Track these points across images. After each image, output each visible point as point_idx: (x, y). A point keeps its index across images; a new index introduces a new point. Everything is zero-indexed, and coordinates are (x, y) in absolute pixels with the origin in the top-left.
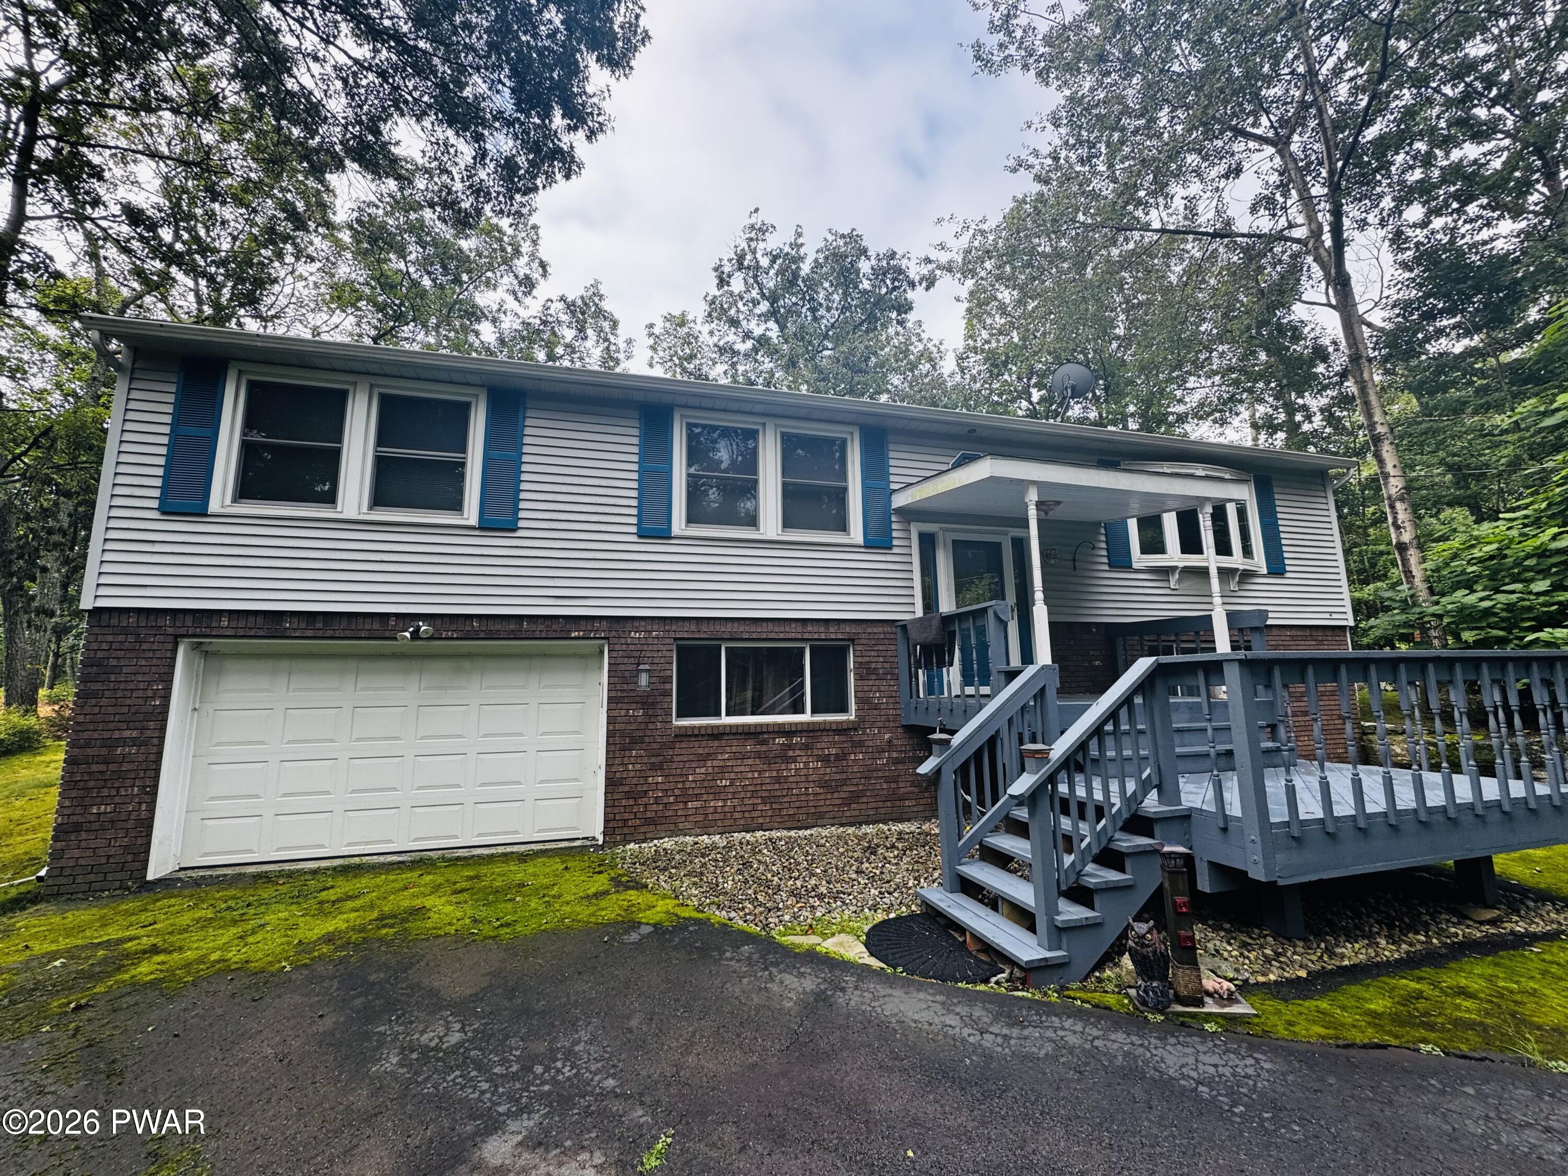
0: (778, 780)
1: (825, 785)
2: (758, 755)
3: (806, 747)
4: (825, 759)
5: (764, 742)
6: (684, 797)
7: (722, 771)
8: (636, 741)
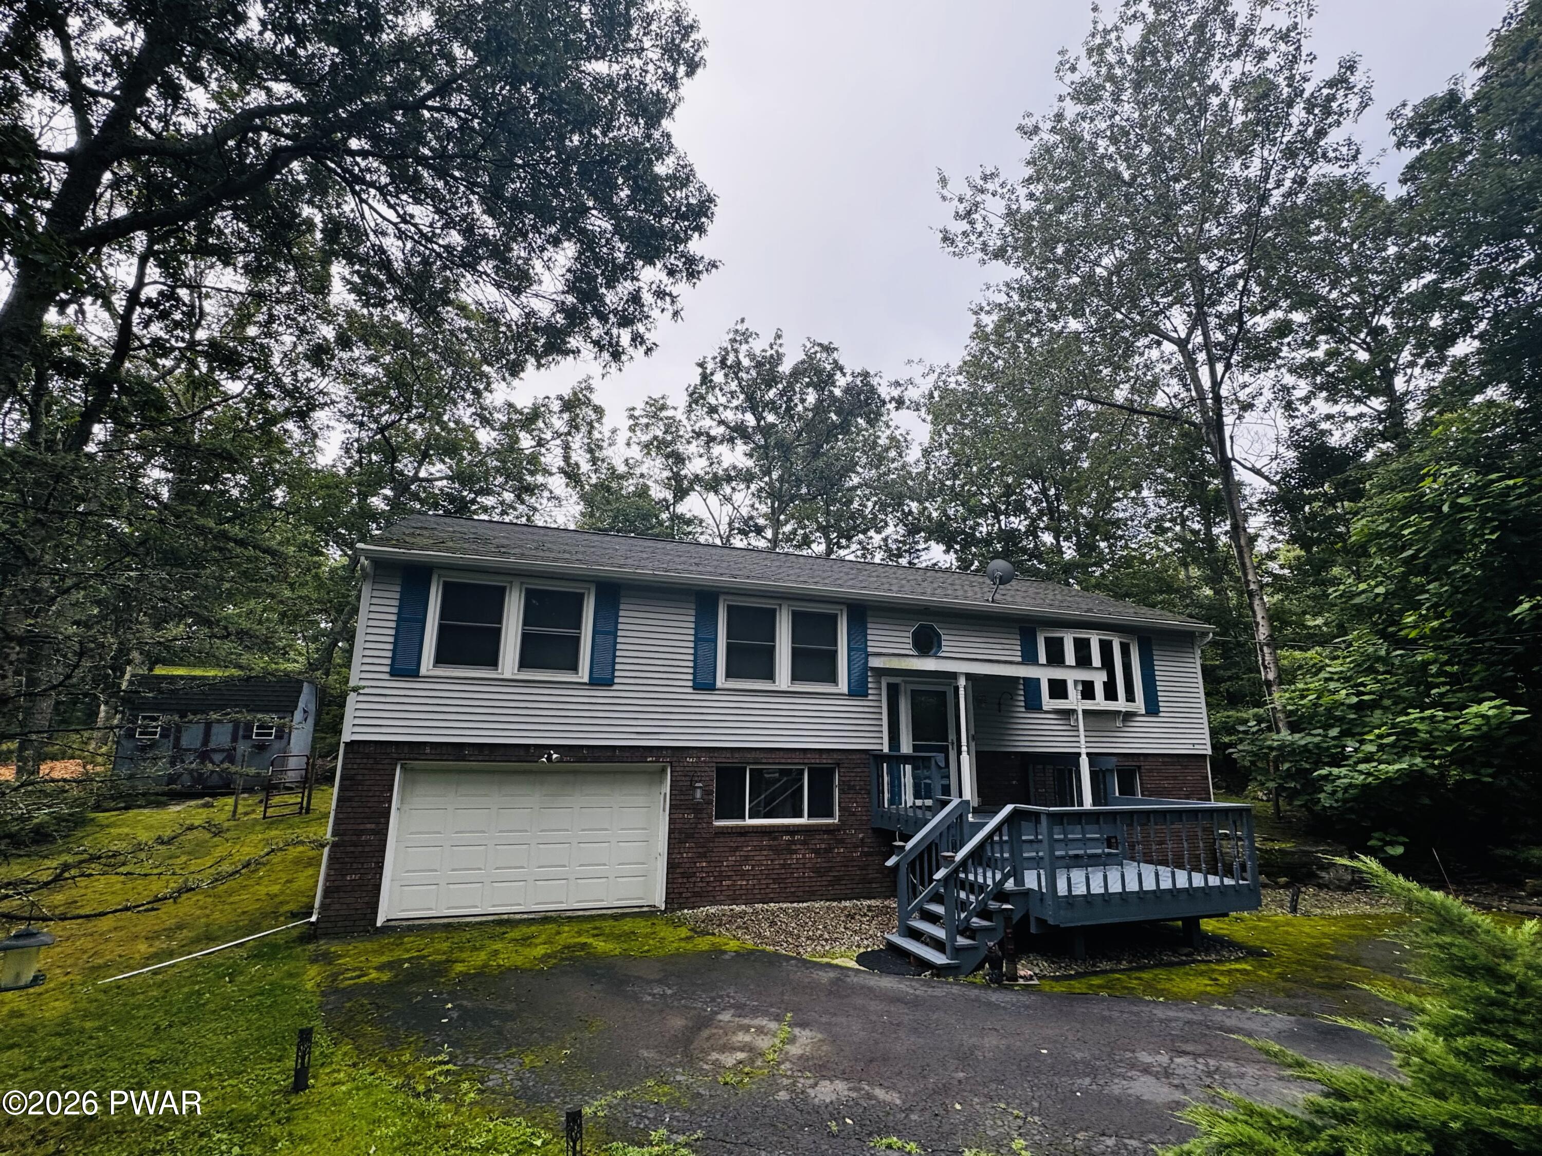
0: (783, 866)
1: (816, 870)
2: (770, 848)
3: (804, 843)
4: (816, 852)
5: (775, 839)
6: (720, 878)
7: (747, 859)
8: (689, 837)
